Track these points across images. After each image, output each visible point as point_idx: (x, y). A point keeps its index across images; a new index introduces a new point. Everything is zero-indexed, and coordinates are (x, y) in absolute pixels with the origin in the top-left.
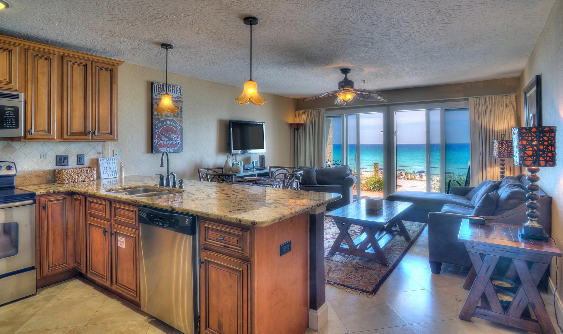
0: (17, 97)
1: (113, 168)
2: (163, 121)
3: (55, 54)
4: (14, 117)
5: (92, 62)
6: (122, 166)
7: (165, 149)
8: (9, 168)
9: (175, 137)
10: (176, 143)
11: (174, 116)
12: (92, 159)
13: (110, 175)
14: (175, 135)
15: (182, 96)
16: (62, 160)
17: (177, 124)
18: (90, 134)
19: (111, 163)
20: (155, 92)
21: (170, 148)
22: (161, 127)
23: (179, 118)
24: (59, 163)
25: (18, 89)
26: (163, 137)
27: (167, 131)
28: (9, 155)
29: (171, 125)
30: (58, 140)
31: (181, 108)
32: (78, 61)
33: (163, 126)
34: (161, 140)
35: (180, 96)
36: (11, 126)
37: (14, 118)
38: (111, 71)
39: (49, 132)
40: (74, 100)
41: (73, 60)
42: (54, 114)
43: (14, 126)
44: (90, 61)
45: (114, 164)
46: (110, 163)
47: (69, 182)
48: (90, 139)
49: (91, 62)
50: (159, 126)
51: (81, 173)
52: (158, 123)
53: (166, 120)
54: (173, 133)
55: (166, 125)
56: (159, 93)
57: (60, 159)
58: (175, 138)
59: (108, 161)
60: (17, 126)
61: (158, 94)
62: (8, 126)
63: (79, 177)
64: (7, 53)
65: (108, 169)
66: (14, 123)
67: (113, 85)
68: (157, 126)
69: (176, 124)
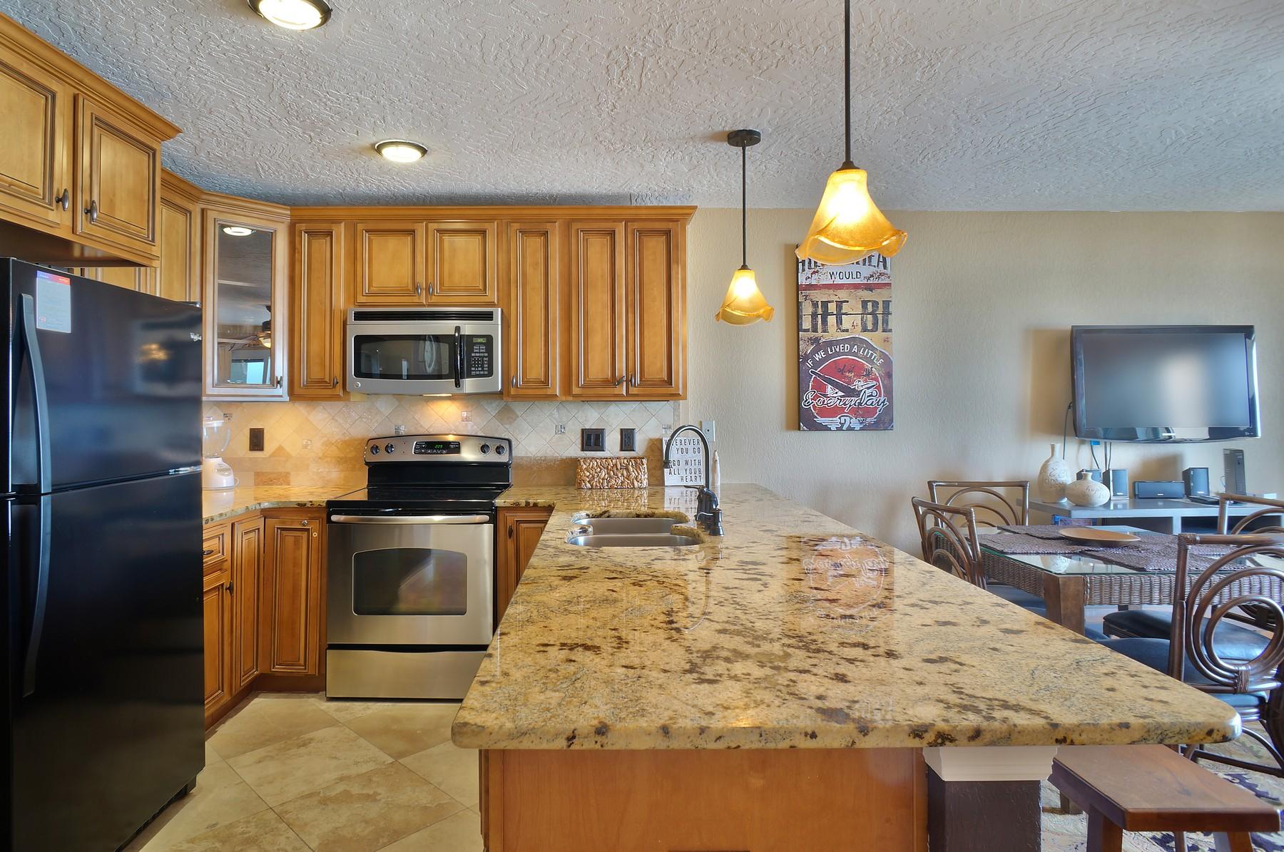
0: (488, 316)
1: (693, 462)
2: (831, 344)
3: (556, 222)
4: (486, 355)
5: (627, 221)
6: (717, 458)
7: (834, 419)
8: (499, 450)
9: (868, 388)
10: (871, 404)
11: (865, 330)
12: (651, 440)
13: (684, 478)
14: (866, 381)
15: (888, 271)
16: (592, 439)
17: (874, 349)
18: (625, 383)
19: (691, 451)
20: (803, 270)
21: (851, 418)
22: (823, 361)
23: (879, 333)
24: (586, 445)
25: (496, 302)
26: (830, 386)
27: (842, 371)
28: (507, 426)
29: (855, 354)
30: (564, 398)
31: (887, 304)
32: (595, 226)
33: (828, 357)
34: (825, 396)
35: (883, 271)
36: (482, 373)
37: (486, 357)
38: (667, 233)
39: (545, 382)
40: (592, 311)
41: (587, 226)
42: (554, 343)
43: (486, 373)
44: (621, 221)
45: (697, 452)
46: (687, 449)
47: (592, 486)
48: (625, 394)
49: (624, 223)
50: (817, 357)
51: (615, 469)
52: (815, 351)
53: (838, 342)
54: (859, 376)
55: (838, 354)
56: (817, 272)
57: (589, 437)
58: (868, 391)
59: (684, 447)
60: (490, 373)
61: (814, 273)
62: (478, 373)
63: (610, 477)
64: (480, 237)
65: (683, 463)
66: (487, 366)
67: (674, 267)
68: (813, 359)
69: (870, 352)
